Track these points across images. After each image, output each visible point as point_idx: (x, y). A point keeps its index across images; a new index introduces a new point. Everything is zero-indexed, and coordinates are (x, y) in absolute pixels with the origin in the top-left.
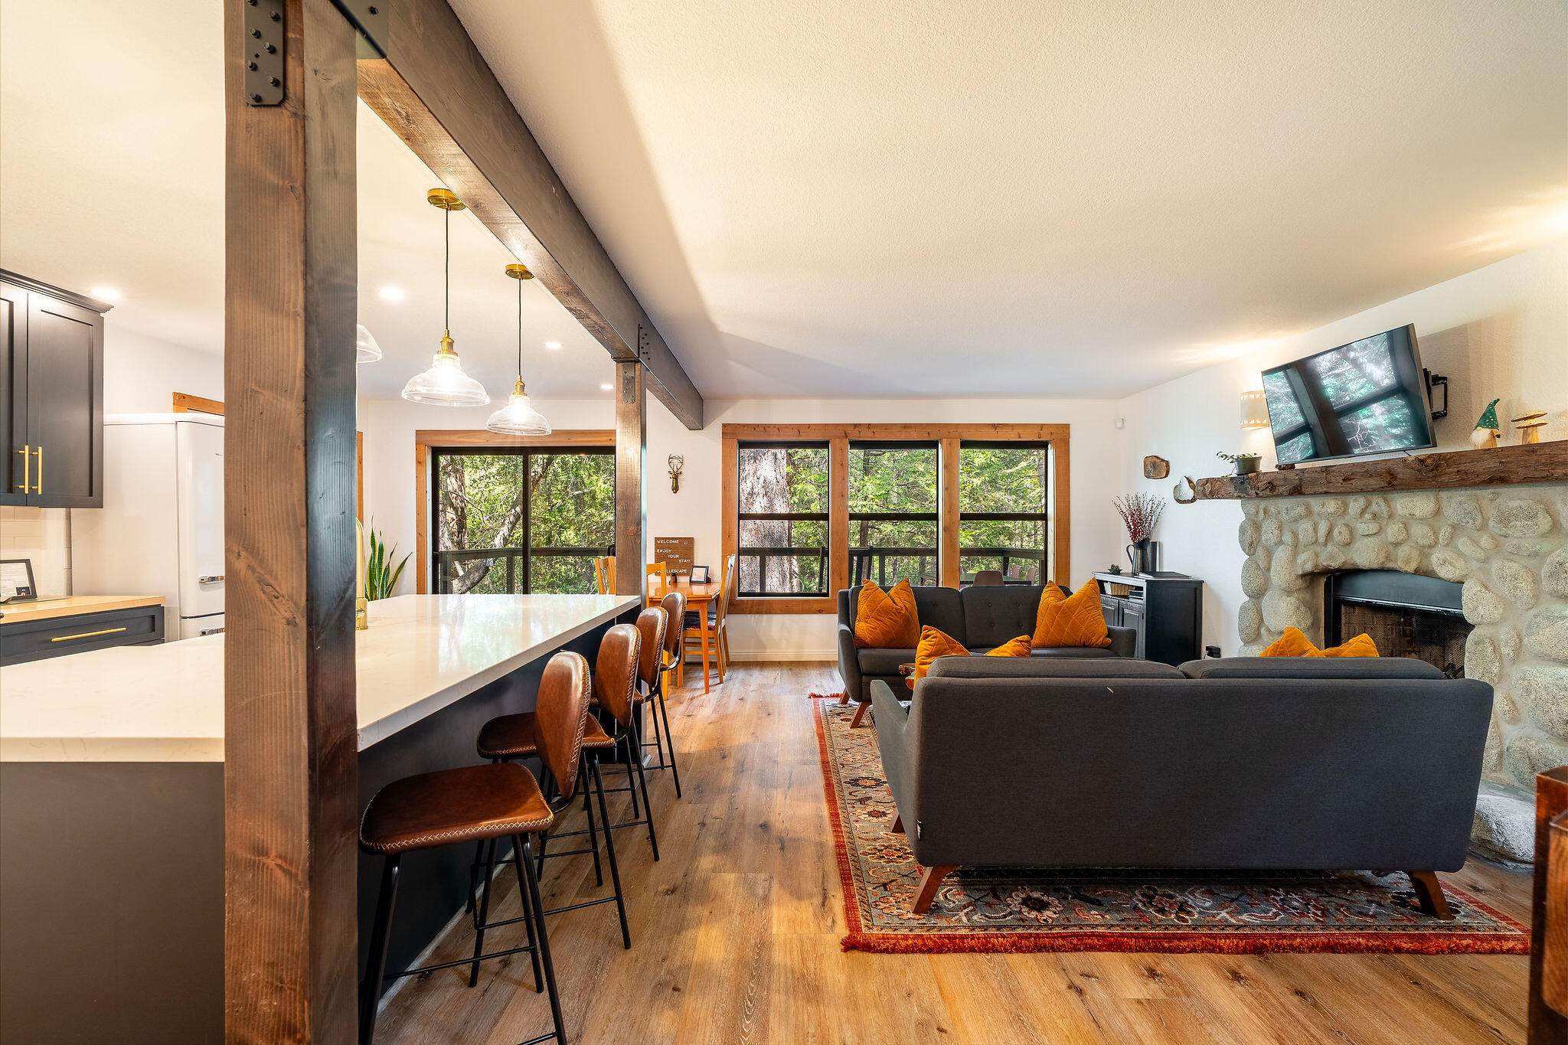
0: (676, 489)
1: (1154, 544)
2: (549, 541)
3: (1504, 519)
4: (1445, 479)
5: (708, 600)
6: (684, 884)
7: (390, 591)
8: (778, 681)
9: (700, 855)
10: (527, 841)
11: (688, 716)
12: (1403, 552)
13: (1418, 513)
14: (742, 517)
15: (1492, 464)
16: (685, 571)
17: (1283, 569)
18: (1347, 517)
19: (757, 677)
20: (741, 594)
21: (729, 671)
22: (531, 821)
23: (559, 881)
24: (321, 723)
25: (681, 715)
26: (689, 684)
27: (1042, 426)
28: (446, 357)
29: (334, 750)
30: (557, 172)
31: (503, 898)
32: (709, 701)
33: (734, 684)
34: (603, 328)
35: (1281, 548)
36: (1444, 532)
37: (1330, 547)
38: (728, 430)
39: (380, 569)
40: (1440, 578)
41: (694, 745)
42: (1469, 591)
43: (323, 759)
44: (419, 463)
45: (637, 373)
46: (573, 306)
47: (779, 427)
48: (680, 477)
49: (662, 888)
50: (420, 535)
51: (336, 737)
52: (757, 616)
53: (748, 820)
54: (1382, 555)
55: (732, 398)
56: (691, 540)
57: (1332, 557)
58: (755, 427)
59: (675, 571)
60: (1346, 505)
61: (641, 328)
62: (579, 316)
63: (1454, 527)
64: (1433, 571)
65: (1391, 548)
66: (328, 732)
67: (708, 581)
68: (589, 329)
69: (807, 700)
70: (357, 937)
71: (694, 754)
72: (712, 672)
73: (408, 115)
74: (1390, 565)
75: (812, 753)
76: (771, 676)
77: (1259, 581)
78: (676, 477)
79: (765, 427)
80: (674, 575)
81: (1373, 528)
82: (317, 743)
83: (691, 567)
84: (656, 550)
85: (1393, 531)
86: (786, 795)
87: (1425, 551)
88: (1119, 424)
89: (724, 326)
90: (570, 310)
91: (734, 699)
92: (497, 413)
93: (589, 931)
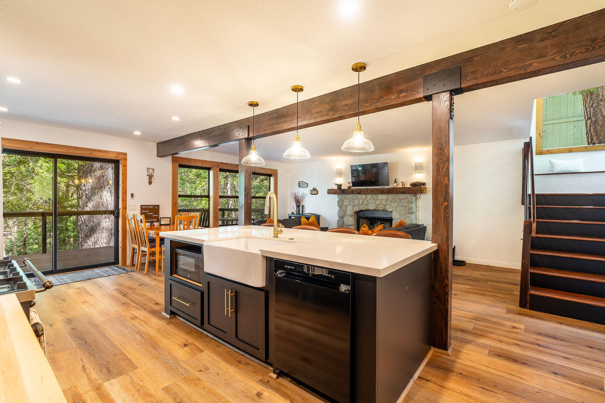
0: (150, 183)
1: (303, 206)
3: (400, 200)
4: (394, 192)
12: (380, 206)
13: (384, 199)
15: (403, 190)
16: (156, 220)
17: (350, 211)
18: (367, 199)
27: (272, 169)
35: (349, 206)
36: (389, 203)
37: (362, 206)
38: (175, 159)
40: (388, 211)
42: (394, 213)
47: (195, 160)
48: (153, 178)
54: (376, 207)
56: (158, 206)
57: (363, 207)
58: (186, 159)
59: (152, 220)
60: (366, 197)
63: (391, 201)
64: (386, 210)
65: (377, 206)
74: (377, 209)
77: (342, 214)
78: (150, 177)
80: (152, 222)
81: (373, 201)
83: (159, 218)
84: (141, 210)
85: (378, 202)
87: (385, 206)
88: (288, 171)
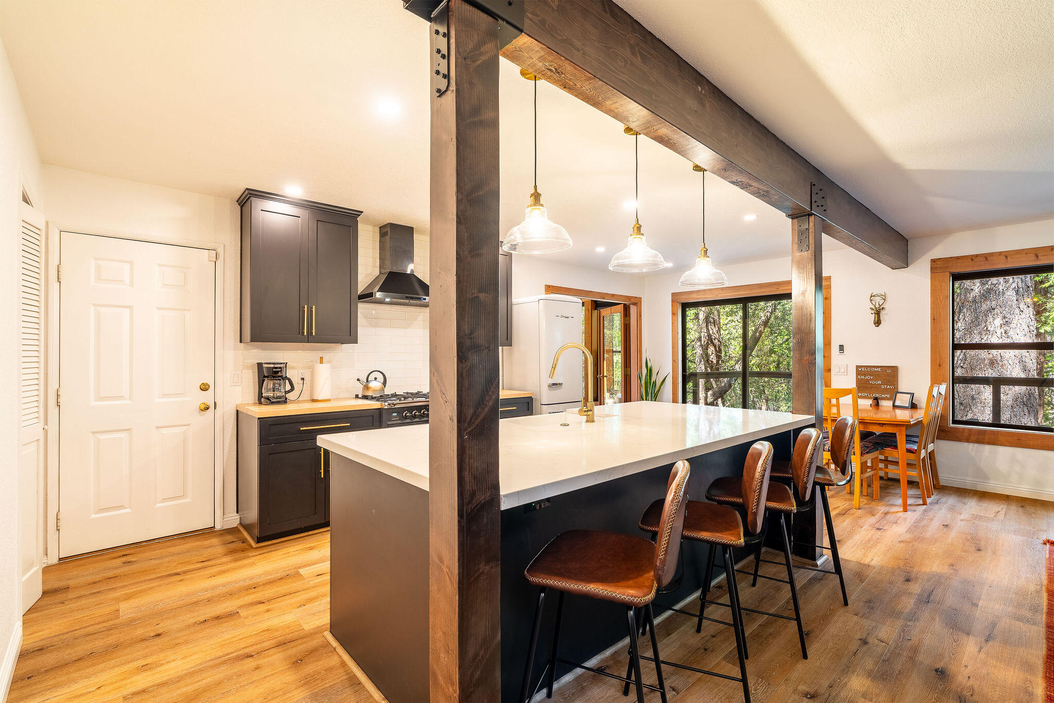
0: (878, 323)
2: (778, 367)
5: (907, 425)
6: (827, 695)
7: (657, 397)
8: (1001, 516)
9: (853, 672)
10: (631, 610)
11: (878, 529)
14: (956, 347)
16: (888, 396)
19: (972, 507)
20: (954, 422)
21: (937, 495)
22: (627, 596)
23: (714, 639)
24: (468, 487)
25: (870, 526)
26: (887, 499)
28: (636, 238)
29: (479, 507)
30: (702, 73)
31: (669, 635)
32: (905, 519)
33: (941, 509)
34: (767, 192)
38: (937, 266)
39: (650, 382)
41: (876, 559)
43: (470, 511)
44: (673, 314)
45: (811, 224)
46: (734, 179)
47: (1006, 255)
48: (882, 313)
49: (802, 688)
50: (674, 361)
51: (481, 497)
52: (976, 445)
53: (921, 657)
55: (942, 232)
56: (895, 369)
58: (973, 258)
59: (877, 395)
61: (814, 185)
62: (743, 186)
66: (473, 494)
67: (913, 406)
68: (756, 195)
69: (1040, 546)
70: (500, 634)
71: (874, 567)
72: (911, 492)
73: (556, 70)
75: (1035, 609)
76: (991, 509)
78: (878, 312)
79: (986, 257)
80: (876, 399)
82: (465, 500)
83: (894, 393)
84: (857, 376)
86: (981, 648)
89: (910, 162)
90: (733, 183)
91: (936, 524)
92: (687, 273)
93: (723, 696)
